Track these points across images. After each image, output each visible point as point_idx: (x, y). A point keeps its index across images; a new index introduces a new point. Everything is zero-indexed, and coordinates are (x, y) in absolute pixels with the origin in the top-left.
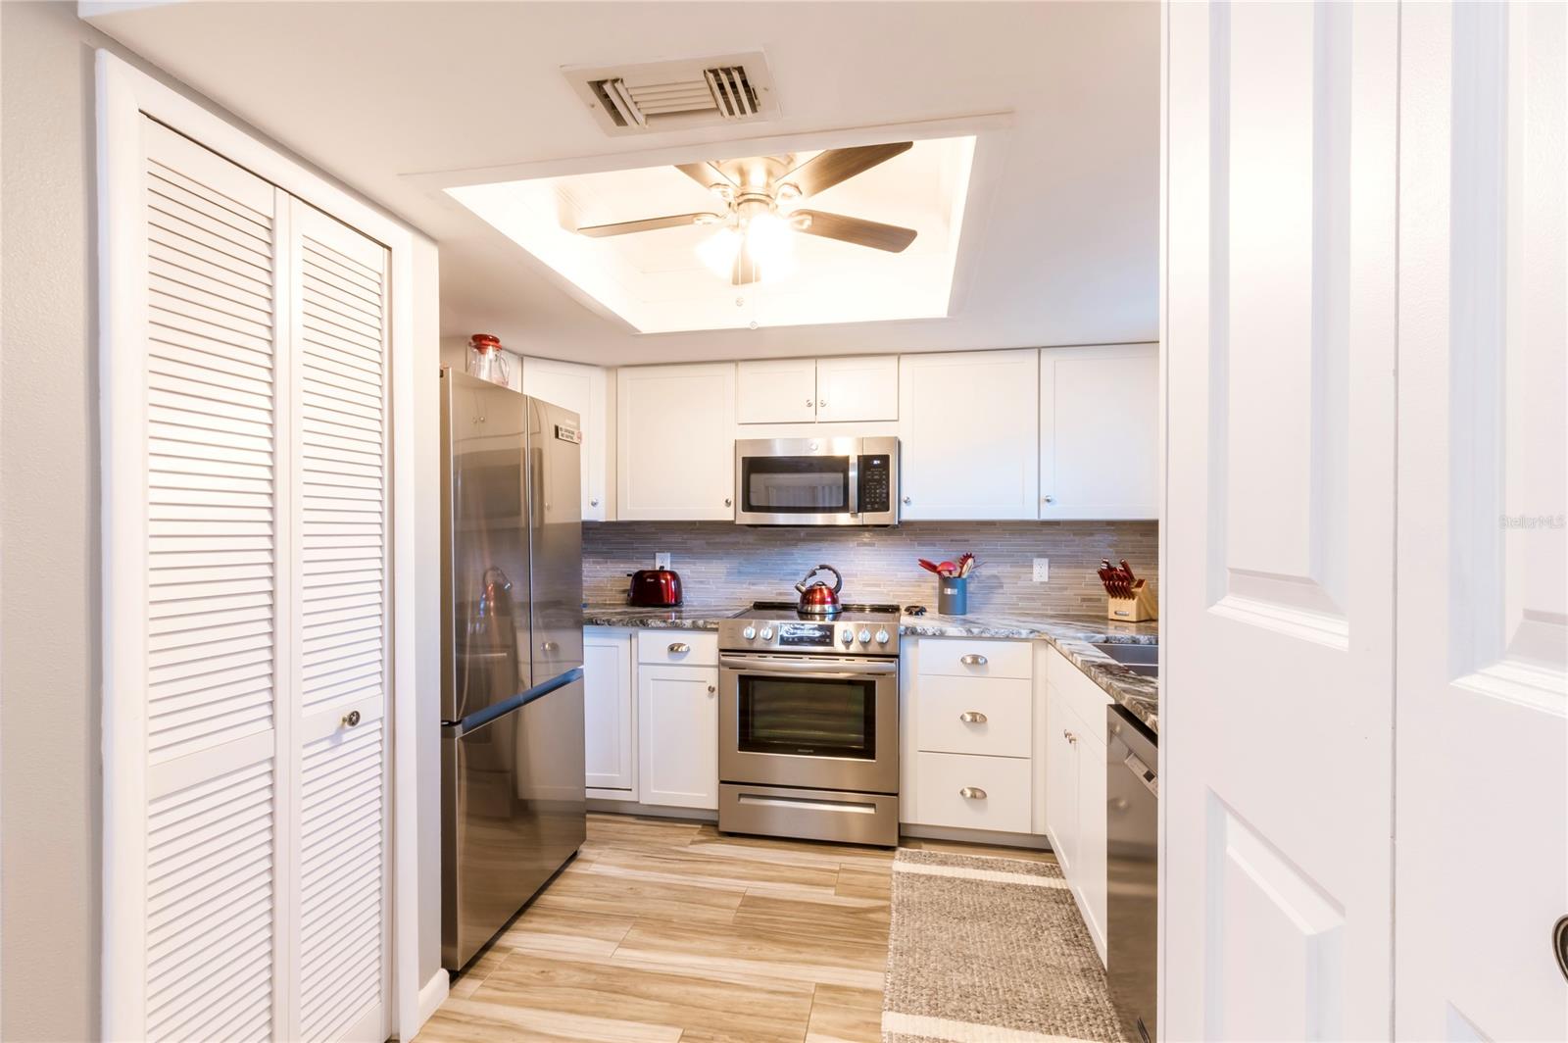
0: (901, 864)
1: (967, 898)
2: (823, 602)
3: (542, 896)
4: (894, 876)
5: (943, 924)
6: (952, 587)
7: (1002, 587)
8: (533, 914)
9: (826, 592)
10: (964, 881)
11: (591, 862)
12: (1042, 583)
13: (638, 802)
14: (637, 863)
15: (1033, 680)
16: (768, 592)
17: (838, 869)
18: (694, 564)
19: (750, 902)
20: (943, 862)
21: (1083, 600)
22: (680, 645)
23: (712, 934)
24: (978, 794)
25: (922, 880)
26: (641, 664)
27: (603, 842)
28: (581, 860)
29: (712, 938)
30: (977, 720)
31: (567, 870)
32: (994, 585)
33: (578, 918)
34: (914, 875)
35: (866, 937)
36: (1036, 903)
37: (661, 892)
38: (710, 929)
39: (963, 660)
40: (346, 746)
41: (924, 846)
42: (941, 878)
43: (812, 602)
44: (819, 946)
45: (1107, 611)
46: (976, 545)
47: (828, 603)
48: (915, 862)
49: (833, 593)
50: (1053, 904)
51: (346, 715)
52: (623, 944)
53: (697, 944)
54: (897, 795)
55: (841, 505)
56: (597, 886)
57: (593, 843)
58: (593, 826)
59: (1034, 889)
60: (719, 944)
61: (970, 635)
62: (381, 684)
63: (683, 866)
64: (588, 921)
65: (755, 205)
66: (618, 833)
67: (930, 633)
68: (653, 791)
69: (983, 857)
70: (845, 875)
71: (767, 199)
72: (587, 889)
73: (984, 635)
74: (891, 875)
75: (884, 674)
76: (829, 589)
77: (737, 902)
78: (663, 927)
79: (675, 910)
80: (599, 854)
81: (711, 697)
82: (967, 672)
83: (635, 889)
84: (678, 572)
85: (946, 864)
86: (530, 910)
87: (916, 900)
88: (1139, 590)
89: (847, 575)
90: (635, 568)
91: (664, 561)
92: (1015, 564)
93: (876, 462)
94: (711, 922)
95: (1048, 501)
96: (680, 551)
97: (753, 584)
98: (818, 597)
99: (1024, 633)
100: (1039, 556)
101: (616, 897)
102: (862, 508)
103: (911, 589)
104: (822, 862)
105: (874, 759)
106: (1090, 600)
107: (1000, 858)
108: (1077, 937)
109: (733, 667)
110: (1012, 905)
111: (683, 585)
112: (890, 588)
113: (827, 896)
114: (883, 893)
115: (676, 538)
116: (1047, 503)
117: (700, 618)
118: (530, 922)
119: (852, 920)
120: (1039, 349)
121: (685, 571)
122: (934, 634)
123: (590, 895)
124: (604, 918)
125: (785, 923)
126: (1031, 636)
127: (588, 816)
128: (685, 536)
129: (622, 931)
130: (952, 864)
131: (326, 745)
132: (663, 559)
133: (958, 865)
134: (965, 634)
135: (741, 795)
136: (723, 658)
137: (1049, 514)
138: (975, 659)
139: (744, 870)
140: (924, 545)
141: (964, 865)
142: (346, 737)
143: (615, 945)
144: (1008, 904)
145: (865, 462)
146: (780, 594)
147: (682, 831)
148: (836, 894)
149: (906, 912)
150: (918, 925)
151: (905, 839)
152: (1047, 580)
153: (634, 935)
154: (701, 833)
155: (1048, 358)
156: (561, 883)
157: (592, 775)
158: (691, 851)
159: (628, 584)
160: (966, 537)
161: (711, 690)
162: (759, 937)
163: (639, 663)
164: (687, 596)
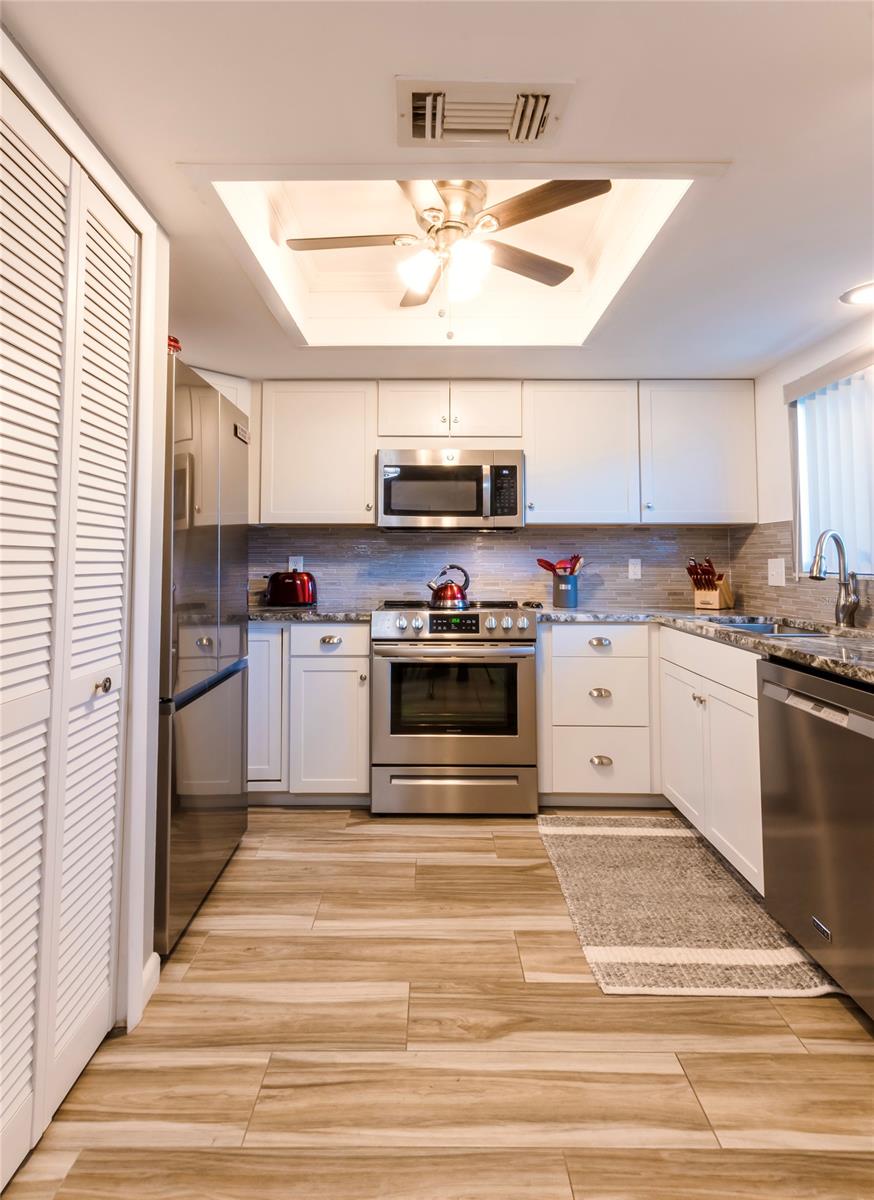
0: (545, 828)
1: (613, 851)
2: (453, 597)
3: (219, 883)
4: (544, 839)
5: (601, 872)
6: (566, 583)
7: (603, 584)
8: (215, 900)
9: (455, 589)
10: (604, 837)
11: (256, 849)
12: (636, 580)
13: (288, 792)
14: (302, 846)
15: (649, 657)
16: (396, 592)
17: (491, 836)
18: (326, 566)
19: (424, 870)
20: (581, 824)
21: (670, 594)
22: (331, 638)
23: (401, 900)
24: (605, 761)
25: (569, 839)
26: (294, 656)
27: (262, 831)
28: (245, 849)
29: (401, 904)
30: (602, 695)
31: (234, 858)
32: (597, 582)
33: (264, 899)
34: (561, 836)
35: (541, 890)
36: (672, 851)
37: (336, 870)
38: (395, 896)
39: (590, 643)
40: (96, 713)
41: (558, 812)
42: (585, 836)
43: (445, 598)
44: (503, 900)
45: (694, 603)
46: (581, 548)
47: (457, 598)
48: (557, 826)
49: (462, 590)
50: (685, 849)
51: (101, 682)
52: (318, 917)
53: (389, 910)
54: (535, 766)
55: (475, 509)
56: (270, 870)
57: (252, 833)
58: (253, 817)
59: (665, 839)
60: (412, 908)
61: (597, 620)
62: (119, 654)
63: (348, 845)
64: (275, 900)
65: (452, 231)
66: (271, 822)
67: (562, 619)
68: (304, 780)
69: (613, 817)
70: (499, 841)
71: (462, 226)
72: (261, 873)
73: (608, 620)
74: (540, 838)
75: (524, 657)
76: (459, 588)
77: (412, 871)
78: (354, 899)
79: (353, 883)
80: (261, 842)
81: (362, 685)
82: (595, 654)
83: (310, 869)
84: (313, 574)
85: (583, 825)
86: (211, 896)
87: (571, 856)
88: (721, 582)
89: (473, 575)
90: (269, 571)
91: (296, 564)
92: (614, 564)
93: (505, 472)
94: (394, 890)
95: (649, 507)
96: (310, 555)
97: (383, 585)
98: (449, 593)
99: (642, 617)
100: (633, 557)
101: (293, 877)
102: (494, 513)
103: (527, 587)
104: (474, 833)
105: (516, 734)
106: (675, 594)
107: (627, 817)
108: (713, 872)
109: (385, 654)
110: (652, 853)
111: (318, 587)
112: (509, 587)
113: (492, 859)
114: (538, 853)
115: (309, 543)
116: (647, 510)
117: (352, 611)
118: (217, 907)
119: (522, 877)
120: (638, 381)
121: (317, 573)
122: (566, 621)
123: (269, 878)
124: (291, 896)
125: (463, 885)
126: (648, 620)
127: (249, 809)
128: (318, 541)
129: (313, 906)
130: (589, 825)
131: (82, 711)
132: (296, 562)
133: (594, 825)
134: (592, 619)
135: (393, 777)
136: (376, 647)
137: (649, 518)
138: (600, 641)
139: (407, 845)
140: (536, 548)
141: (599, 825)
142: (97, 704)
143: (312, 918)
144: (648, 853)
145: (496, 471)
146: (408, 593)
147: (335, 816)
148: (499, 857)
149: (566, 866)
150: (581, 875)
151: (542, 809)
152: (639, 577)
153: (326, 908)
154: (352, 816)
155: (645, 389)
156: (232, 870)
157: (254, 768)
158: (350, 832)
159: (265, 585)
160: (571, 541)
161: (363, 678)
162: (445, 899)
163: (291, 656)
164: (319, 597)
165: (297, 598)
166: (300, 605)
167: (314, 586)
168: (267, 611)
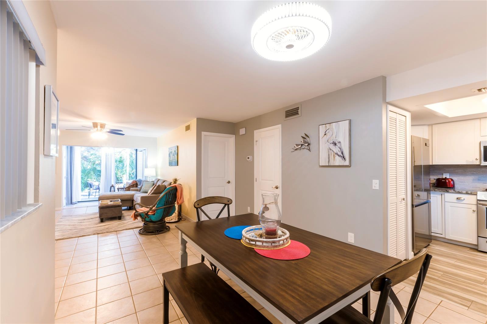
11: (435, 247)
13: (445, 238)
18: (458, 176)
22: (460, 198)
28: (431, 246)
51: (403, 198)
57: (433, 244)
62: (405, 195)
68: (450, 235)
81: (474, 213)
84: (453, 179)
90: (436, 177)
97: (485, 183)
109: (483, 205)
115: (451, 169)
117: (469, 191)
121: (455, 178)
123: (440, 252)
127: (431, 239)
128: (455, 169)
131: (401, 202)
132: (446, 175)
136: (479, 202)
147: (463, 248)
161: (474, 211)
163: (445, 202)
164: (456, 186)
165: (447, 186)
166: (448, 188)
167: (454, 182)
168: (436, 189)
